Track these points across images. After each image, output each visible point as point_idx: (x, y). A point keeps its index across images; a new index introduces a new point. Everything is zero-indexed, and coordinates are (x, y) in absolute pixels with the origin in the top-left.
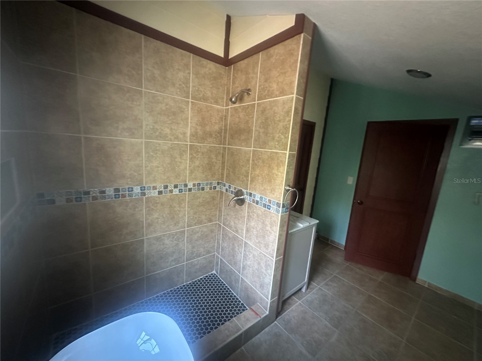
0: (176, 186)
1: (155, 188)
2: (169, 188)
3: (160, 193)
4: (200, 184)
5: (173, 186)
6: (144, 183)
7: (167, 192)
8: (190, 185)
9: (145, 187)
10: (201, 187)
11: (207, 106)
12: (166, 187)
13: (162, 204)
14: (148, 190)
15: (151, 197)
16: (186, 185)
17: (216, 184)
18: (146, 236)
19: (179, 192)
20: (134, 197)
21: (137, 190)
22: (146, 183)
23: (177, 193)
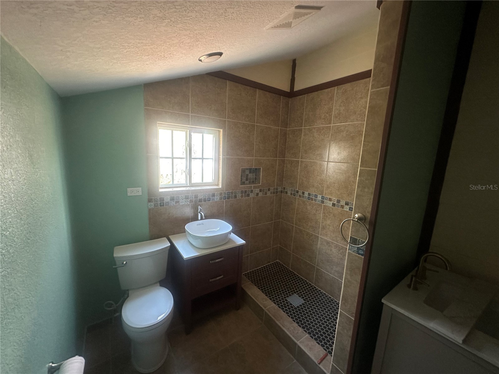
0: (347, 204)
1: (330, 200)
2: (341, 203)
3: (334, 205)
5: (345, 202)
7: (339, 206)
9: (324, 197)
12: (339, 201)
13: (334, 215)
14: (326, 199)
15: (327, 206)
18: (321, 235)
19: (349, 210)
20: (317, 202)
21: (319, 197)
22: (325, 194)
23: (347, 210)
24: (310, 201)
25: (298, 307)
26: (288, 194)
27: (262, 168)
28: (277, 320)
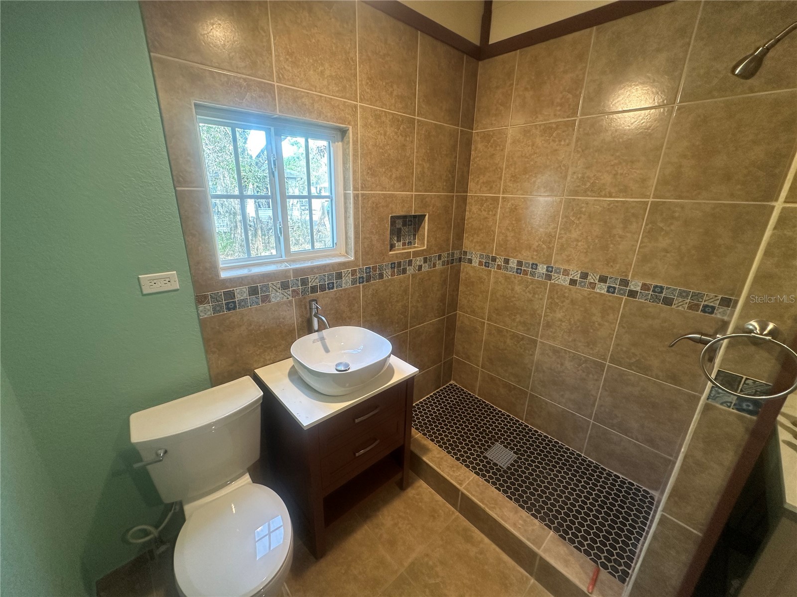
1: (566, 273)
2: (590, 279)
3: (573, 282)
4: (662, 288)
5: (598, 277)
6: (553, 262)
7: (585, 284)
8: (636, 285)
9: (552, 267)
10: (663, 295)
12: (584, 276)
13: (573, 302)
14: (556, 272)
15: (558, 285)
16: (625, 283)
17: (718, 302)
18: (541, 338)
19: (608, 291)
20: (536, 278)
21: (542, 269)
22: (555, 262)
23: (602, 292)
24: (521, 275)
25: (509, 468)
26: (473, 264)
27: (429, 215)
28: (489, 509)
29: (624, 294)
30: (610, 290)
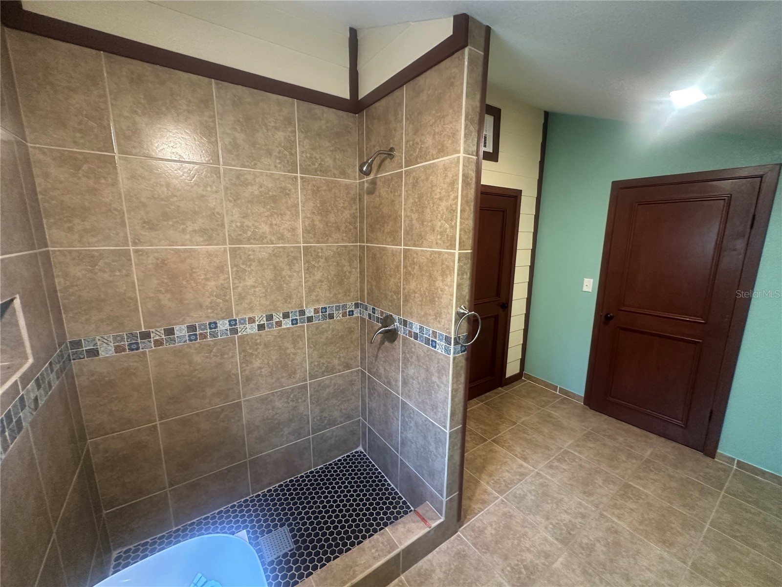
0: (286, 316)
1: (252, 320)
2: (275, 319)
3: (261, 327)
4: (325, 308)
5: (281, 315)
6: (234, 314)
7: (272, 325)
8: (310, 312)
9: (235, 320)
10: (328, 313)
11: (327, 182)
12: (270, 318)
13: (266, 346)
14: (241, 324)
15: (247, 335)
16: (302, 313)
18: (244, 396)
19: (293, 324)
20: (219, 337)
21: (223, 325)
22: (237, 314)
23: (288, 326)
24: (198, 341)
27: (20, 296)
29: (304, 322)
30: (294, 322)
